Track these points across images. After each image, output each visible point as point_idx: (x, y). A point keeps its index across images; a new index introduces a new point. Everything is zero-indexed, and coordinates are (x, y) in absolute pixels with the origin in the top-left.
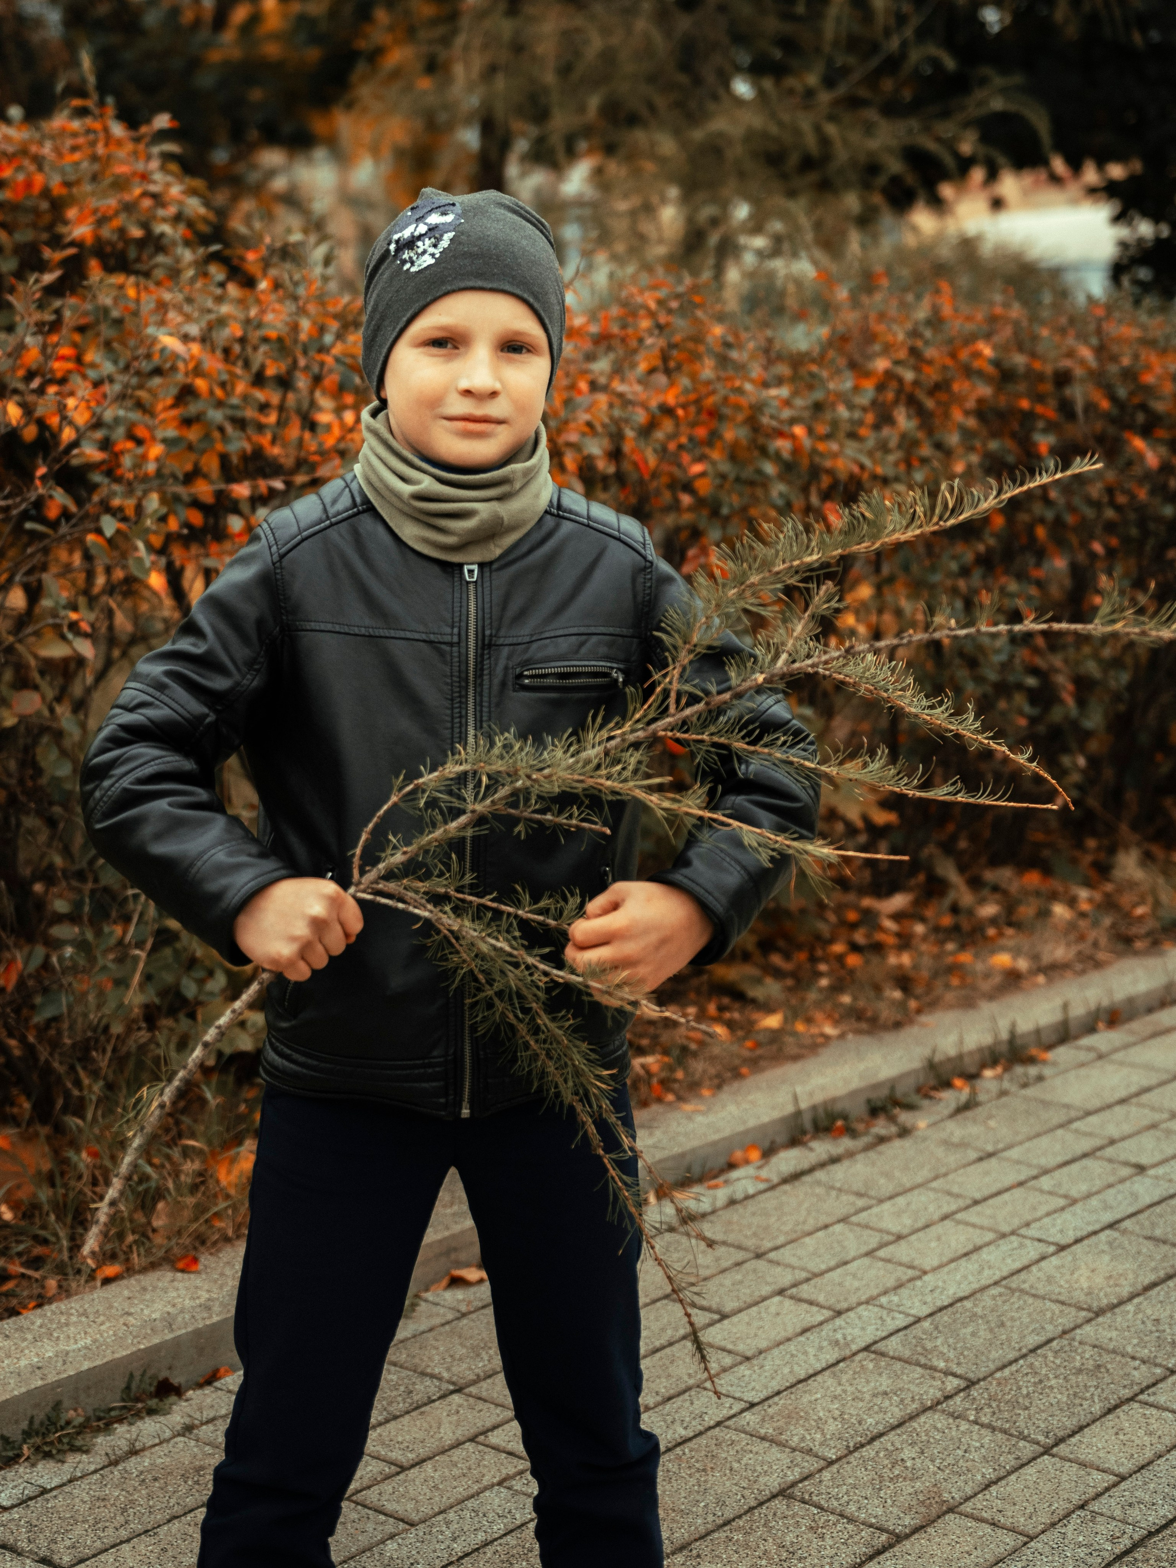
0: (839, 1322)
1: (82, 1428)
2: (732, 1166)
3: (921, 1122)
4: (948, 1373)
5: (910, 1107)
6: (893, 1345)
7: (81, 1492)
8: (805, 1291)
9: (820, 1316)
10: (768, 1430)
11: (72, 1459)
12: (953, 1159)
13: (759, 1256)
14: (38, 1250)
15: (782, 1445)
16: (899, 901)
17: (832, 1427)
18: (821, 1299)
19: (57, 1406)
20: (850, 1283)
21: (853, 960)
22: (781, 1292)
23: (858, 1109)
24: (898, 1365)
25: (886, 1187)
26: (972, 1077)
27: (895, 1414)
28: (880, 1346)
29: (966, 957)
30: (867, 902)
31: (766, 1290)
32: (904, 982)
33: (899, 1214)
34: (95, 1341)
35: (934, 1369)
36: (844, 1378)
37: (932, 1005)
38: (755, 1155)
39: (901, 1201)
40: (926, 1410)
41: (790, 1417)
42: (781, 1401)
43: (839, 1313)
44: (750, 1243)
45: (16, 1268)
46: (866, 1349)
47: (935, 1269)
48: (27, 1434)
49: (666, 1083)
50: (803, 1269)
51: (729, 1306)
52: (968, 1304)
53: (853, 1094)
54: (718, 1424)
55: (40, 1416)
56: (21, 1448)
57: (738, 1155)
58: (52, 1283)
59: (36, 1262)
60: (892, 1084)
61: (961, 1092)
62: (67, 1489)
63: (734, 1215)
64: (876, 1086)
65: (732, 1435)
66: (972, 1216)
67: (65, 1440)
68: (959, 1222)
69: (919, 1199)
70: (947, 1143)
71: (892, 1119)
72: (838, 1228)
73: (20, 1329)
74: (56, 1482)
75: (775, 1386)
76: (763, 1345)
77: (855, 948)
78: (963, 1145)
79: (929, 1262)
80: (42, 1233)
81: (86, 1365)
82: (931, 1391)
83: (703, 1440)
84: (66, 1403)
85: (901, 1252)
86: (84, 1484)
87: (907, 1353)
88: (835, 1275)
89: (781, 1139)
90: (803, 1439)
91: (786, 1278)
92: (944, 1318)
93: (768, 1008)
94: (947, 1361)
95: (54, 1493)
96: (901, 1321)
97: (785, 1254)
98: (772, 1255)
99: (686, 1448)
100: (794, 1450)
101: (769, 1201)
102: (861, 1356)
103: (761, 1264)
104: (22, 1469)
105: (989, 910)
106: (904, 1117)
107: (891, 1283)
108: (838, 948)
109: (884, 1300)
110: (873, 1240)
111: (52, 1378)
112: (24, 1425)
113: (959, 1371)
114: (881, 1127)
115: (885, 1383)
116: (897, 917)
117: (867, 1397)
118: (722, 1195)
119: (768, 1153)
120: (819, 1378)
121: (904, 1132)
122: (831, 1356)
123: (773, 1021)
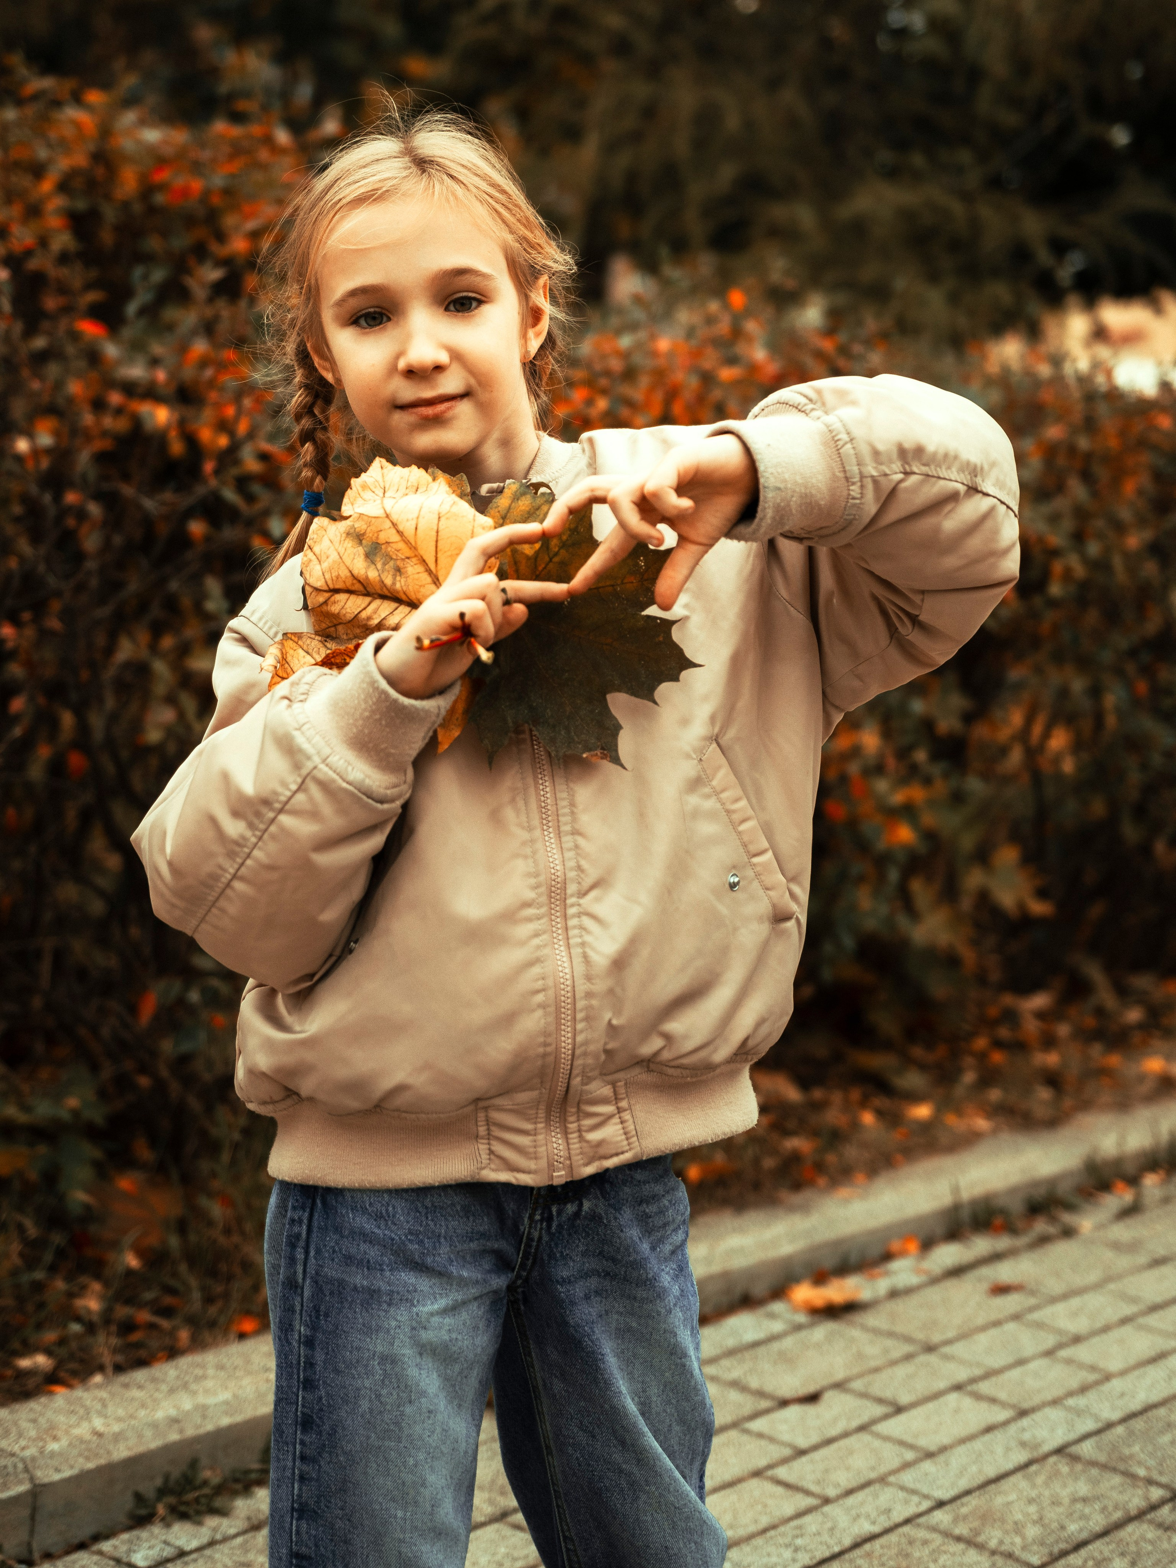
0: (1025, 1422)
1: (220, 1489)
2: (888, 1257)
3: (1086, 1223)
4: (1150, 1482)
5: (1070, 1207)
6: (1087, 1449)
7: (223, 1555)
8: (984, 1387)
9: (1002, 1415)
10: (962, 1529)
11: (212, 1522)
12: (1124, 1262)
13: (930, 1349)
14: (168, 1300)
15: (980, 1547)
16: (1039, 1001)
17: (1032, 1532)
18: (1002, 1396)
19: (194, 1464)
20: (1031, 1383)
21: (998, 1057)
22: (958, 1387)
23: (1016, 1206)
24: (1095, 1472)
25: (1056, 1287)
26: (1133, 1181)
27: (1098, 1522)
28: (1074, 1449)
29: (1114, 1060)
30: (1008, 1000)
31: (942, 1385)
32: (1053, 1080)
33: (1075, 1314)
34: (235, 1396)
35: (1133, 1477)
36: (1040, 1480)
37: (1085, 1105)
38: (913, 1247)
39: (1075, 1302)
40: (1129, 1519)
41: (986, 1517)
42: (972, 1502)
43: (1023, 1413)
44: (920, 1336)
45: (144, 1316)
46: (1059, 1451)
47: (1123, 1373)
48: (162, 1492)
49: (819, 1167)
50: (978, 1364)
51: (904, 1399)
52: (1162, 1411)
53: (1013, 1191)
54: (907, 1521)
55: (176, 1473)
56: (154, 1507)
57: (895, 1245)
58: (184, 1335)
59: (167, 1312)
60: (1052, 1182)
61: (1124, 1196)
62: (207, 1552)
63: (899, 1306)
64: (1035, 1184)
65: (922, 1534)
66: (1153, 1320)
67: (203, 1500)
68: (1141, 1328)
69: (1094, 1300)
70: (1117, 1246)
71: (1053, 1219)
72: (1011, 1326)
73: (154, 1380)
74: (194, 1544)
75: (964, 1484)
76: (946, 1441)
77: (998, 1044)
78: (1133, 1247)
79: (1114, 1366)
80: (172, 1282)
81: (225, 1421)
82: (1135, 1500)
83: (893, 1538)
84: (204, 1461)
85: (1082, 1352)
86: (225, 1548)
87: (1102, 1458)
88: (1015, 1373)
89: (940, 1230)
90: (1001, 1542)
91: (962, 1374)
92: (1138, 1424)
93: (915, 1098)
94: (1148, 1468)
95: (194, 1556)
96: (1090, 1425)
97: (958, 1349)
98: (947, 1350)
99: (877, 1544)
100: (993, 1553)
101: (934, 1294)
102: (1052, 1459)
103: (932, 1359)
104: (157, 1529)
105: (1134, 1015)
106: (1067, 1218)
107: (1074, 1384)
108: (981, 1043)
109: (1071, 1402)
110: (1050, 1341)
111: (190, 1432)
112: (159, 1482)
113: (1164, 1480)
114: (1041, 1226)
115: (1083, 1488)
116: (1041, 1015)
117: (1066, 1501)
118: (882, 1285)
119: (927, 1245)
120: (1013, 1479)
121: (1068, 1233)
122: (1020, 1457)
123: (922, 1111)
